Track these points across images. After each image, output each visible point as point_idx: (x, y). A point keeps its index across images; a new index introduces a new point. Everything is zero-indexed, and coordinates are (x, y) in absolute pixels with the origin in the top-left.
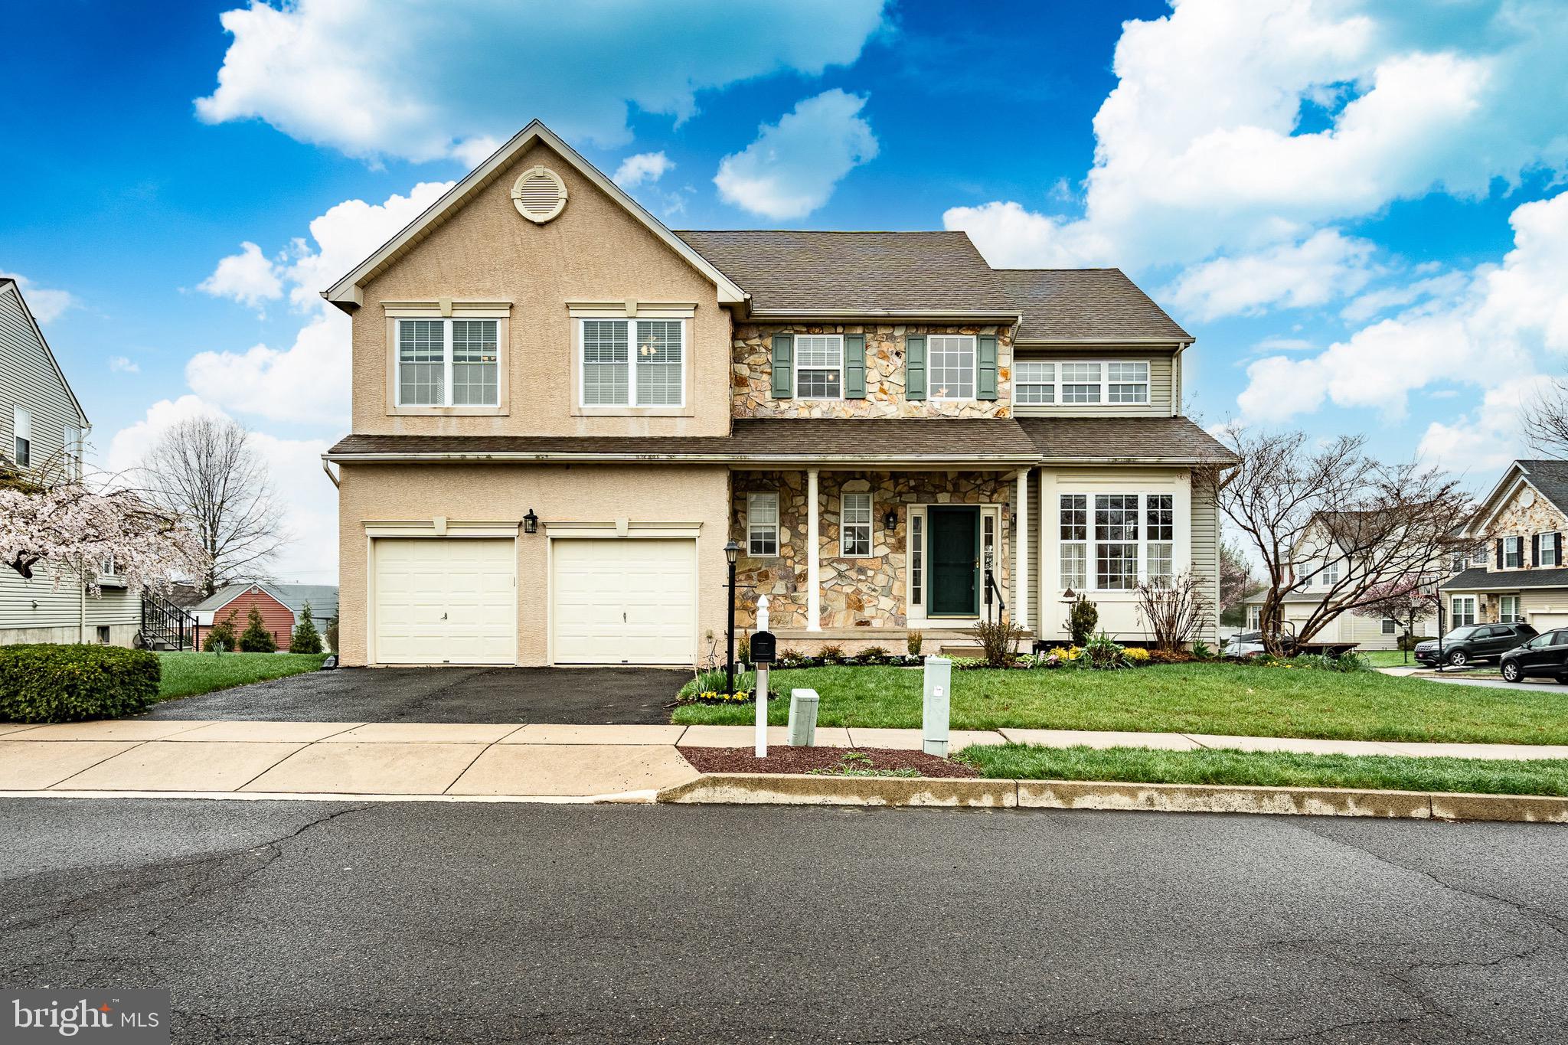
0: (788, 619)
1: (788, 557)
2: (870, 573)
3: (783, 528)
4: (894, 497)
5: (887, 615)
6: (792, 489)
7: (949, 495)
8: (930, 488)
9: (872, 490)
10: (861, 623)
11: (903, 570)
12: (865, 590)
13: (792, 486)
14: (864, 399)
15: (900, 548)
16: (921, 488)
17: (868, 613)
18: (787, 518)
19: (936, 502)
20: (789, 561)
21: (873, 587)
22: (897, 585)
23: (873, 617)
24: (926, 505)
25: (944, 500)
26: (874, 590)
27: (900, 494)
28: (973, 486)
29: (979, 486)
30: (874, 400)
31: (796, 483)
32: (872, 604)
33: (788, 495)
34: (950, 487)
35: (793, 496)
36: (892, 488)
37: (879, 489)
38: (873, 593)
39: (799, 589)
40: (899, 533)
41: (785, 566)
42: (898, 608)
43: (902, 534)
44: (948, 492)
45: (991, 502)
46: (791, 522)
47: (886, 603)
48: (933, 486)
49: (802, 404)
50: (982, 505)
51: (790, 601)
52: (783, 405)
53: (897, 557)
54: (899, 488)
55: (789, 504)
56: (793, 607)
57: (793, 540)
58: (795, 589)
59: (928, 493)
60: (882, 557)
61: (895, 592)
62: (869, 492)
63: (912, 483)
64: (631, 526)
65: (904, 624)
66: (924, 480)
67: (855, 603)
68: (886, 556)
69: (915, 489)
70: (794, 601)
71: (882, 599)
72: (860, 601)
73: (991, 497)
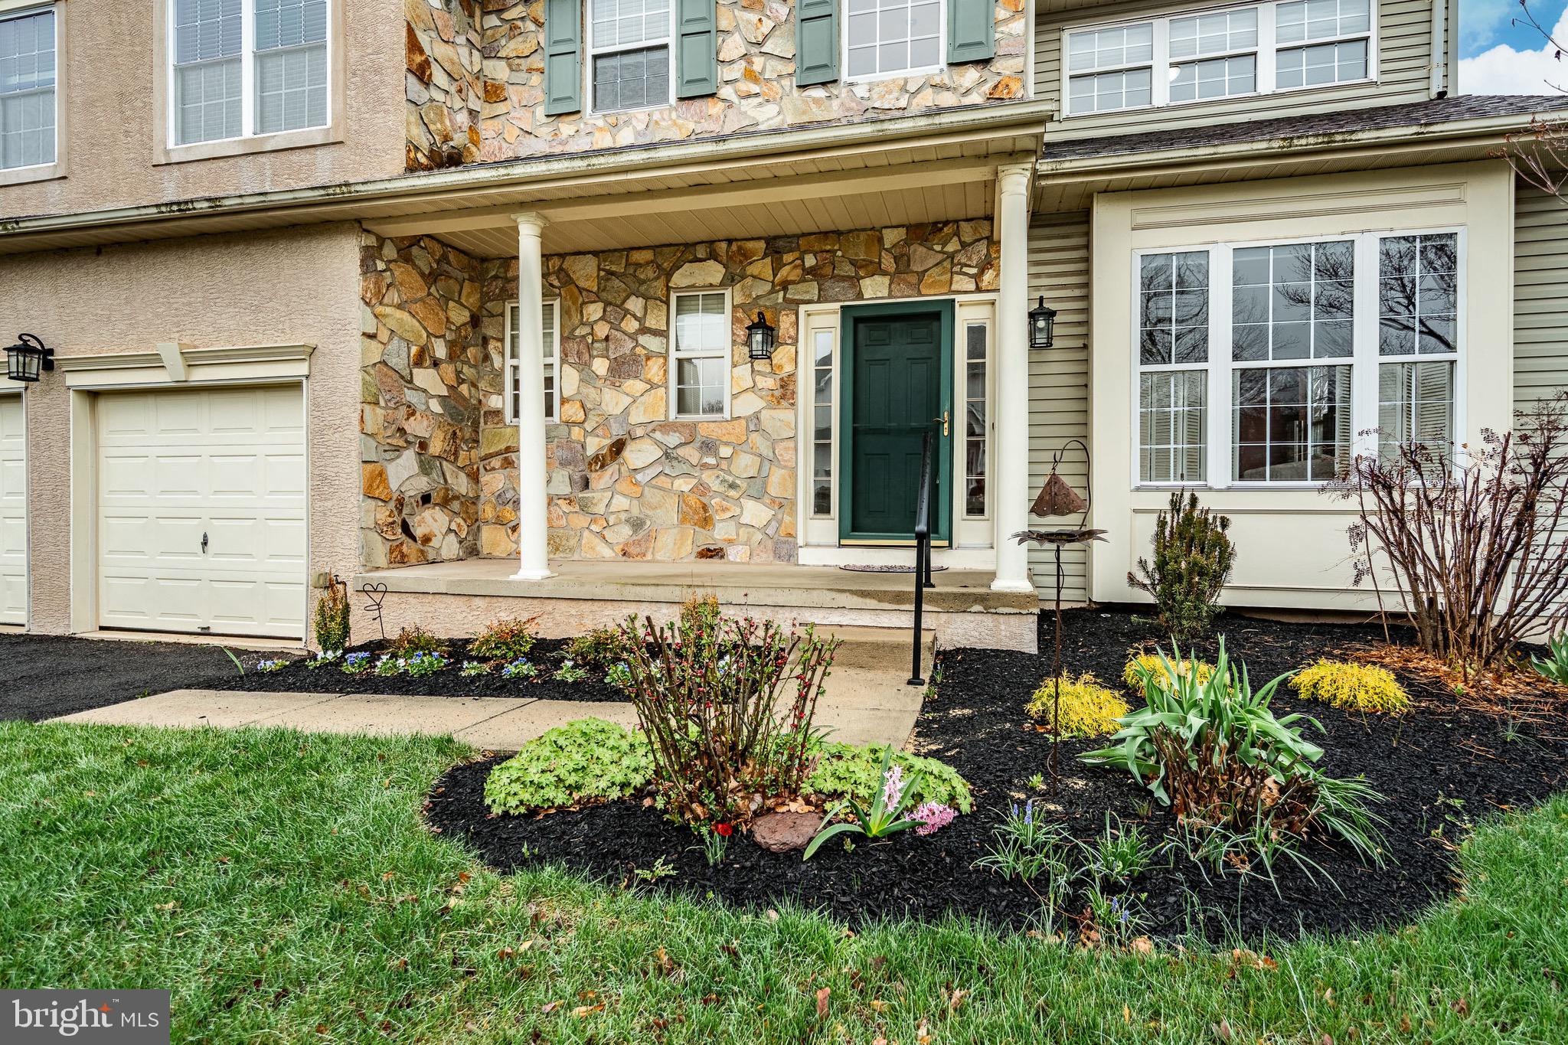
0: (573, 542)
1: (575, 423)
2: (725, 451)
3: (566, 367)
4: (773, 291)
5: (759, 536)
6: (580, 290)
7: (886, 280)
8: (848, 270)
9: (730, 280)
10: (710, 553)
11: (791, 444)
12: (715, 486)
13: (582, 284)
14: (712, 95)
15: (783, 397)
16: (828, 270)
17: (720, 533)
18: (573, 346)
19: (860, 296)
20: (576, 430)
21: (730, 479)
22: (777, 476)
23: (730, 542)
24: (837, 306)
25: (875, 290)
26: (732, 486)
27: (785, 285)
28: (940, 257)
29: (951, 256)
30: (735, 99)
31: (587, 278)
32: (729, 515)
33: (575, 303)
34: (888, 263)
35: (584, 303)
36: (768, 273)
37: (743, 277)
38: (732, 493)
39: (592, 484)
40: (780, 367)
41: (569, 441)
42: (780, 522)
43: (788, 368)
44: (884, 273)
45: (978, 290)
46: (579, 354)
47: (755, 513)
48: (853, 263)
49: (600, 123)
50: (958, 298)
51: (577, 508)
52: (566, 128)
53: (777, 419)
54: (784, 273)
55: (576, 320)
56: (582, 521)
57: (584, 390)
58: (586, 484)
59: (844, 279)
60: (748, 419)
61: (774, 490)
62: (722, 284)
63: (810, 261)
64: (192, 360)
65: (791, 556)
66: (833, 252)
67: (696, 512)
68: (756, 416)
69: (814, 273)
70: (584, 507)
71: (749, 505)
72: (705, 508)
73: (977, 278)
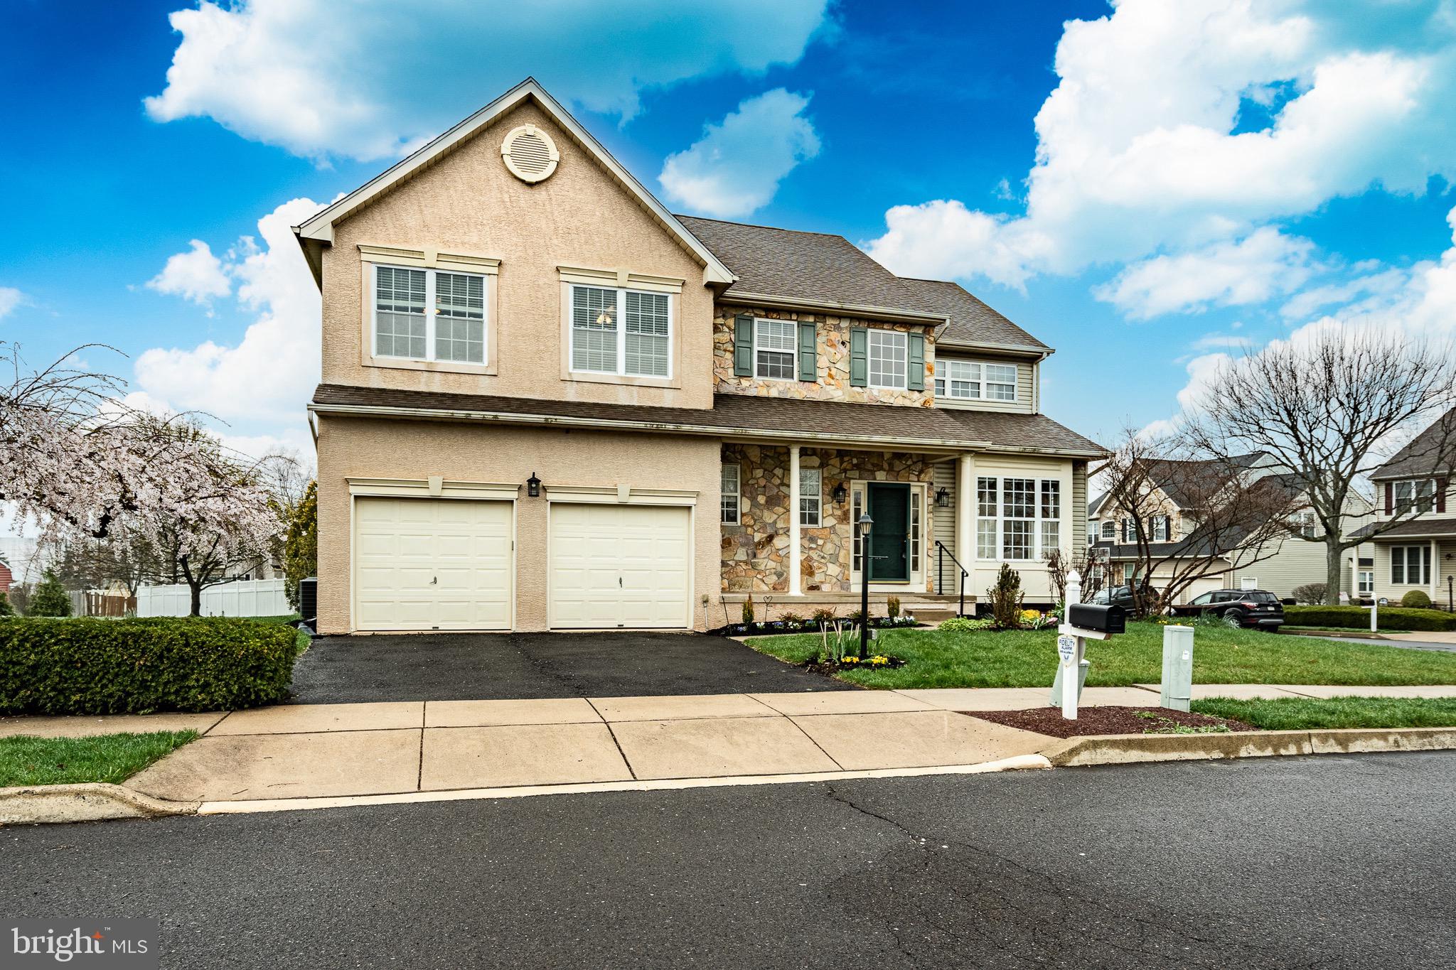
0: (749, 583)
1: (749, 526)
2: (820, 542)
3: (744, 498)
4: (840, 473)
5: (835, 580)
6: (752, 462)
7: (885, 473)
8: (869, 466)
9: (822, 466)
10: (812, 588)
11: (847, 539)
12: (815, 556)
13: (753, 459)
14: (814, 382)
15: (845, 519)
16: (862, 466)
17: (818, 578)
18: (748, 489)
19: (875, 479)
20: (749, 529)
21: (822, 554)
22: (842, 553)
23: (822, 582)
24: (866, 482)
25: (881, 477)
26: (823, 558)
27: (845, 471)
28: (905, 466)
29: (909, 466)
30: (823, 384)
31: (756, 456)
32: (822, 570)
33: (749, 467)
34: (886, 466)
35: (753, 468)
36: (838, 464)
37: (828, 465)
38: (823, 561)
39: (758, 556)
40: (844, 506)
41: (746, 534)
42: (844, 574)
43: (847, 507)
44: (885, 471)
45: (919, 481)
46: (751, 492)
47: (833, 570)
48: (873, 464)
49: (761, 383)
50: (912, 483)
51: (750, 567)
52: (745, 383)
53: (841, 528)
54: (845, 465)
55: (749, 476)
56: (753, 573)
57: (754, 510)
58: (755, 556)
59: (869, 470)
60: (830, 528)
61: (841, 560)
62: (819, 467)
63: (855, 461)
64: (632, 493)
65: (848, 588)
66: (864, 459)
67: (807, 569)
68: (833, 526)
69: (857, 467)
70: (754, 566)
71: (830, 565)
72: (811, 567)
73: (918, 476)
